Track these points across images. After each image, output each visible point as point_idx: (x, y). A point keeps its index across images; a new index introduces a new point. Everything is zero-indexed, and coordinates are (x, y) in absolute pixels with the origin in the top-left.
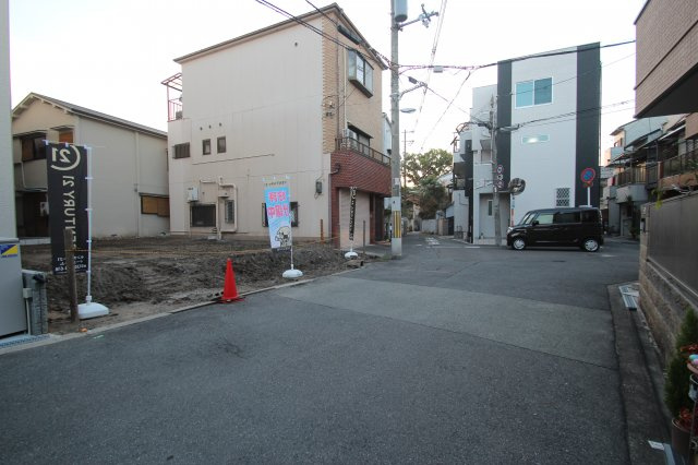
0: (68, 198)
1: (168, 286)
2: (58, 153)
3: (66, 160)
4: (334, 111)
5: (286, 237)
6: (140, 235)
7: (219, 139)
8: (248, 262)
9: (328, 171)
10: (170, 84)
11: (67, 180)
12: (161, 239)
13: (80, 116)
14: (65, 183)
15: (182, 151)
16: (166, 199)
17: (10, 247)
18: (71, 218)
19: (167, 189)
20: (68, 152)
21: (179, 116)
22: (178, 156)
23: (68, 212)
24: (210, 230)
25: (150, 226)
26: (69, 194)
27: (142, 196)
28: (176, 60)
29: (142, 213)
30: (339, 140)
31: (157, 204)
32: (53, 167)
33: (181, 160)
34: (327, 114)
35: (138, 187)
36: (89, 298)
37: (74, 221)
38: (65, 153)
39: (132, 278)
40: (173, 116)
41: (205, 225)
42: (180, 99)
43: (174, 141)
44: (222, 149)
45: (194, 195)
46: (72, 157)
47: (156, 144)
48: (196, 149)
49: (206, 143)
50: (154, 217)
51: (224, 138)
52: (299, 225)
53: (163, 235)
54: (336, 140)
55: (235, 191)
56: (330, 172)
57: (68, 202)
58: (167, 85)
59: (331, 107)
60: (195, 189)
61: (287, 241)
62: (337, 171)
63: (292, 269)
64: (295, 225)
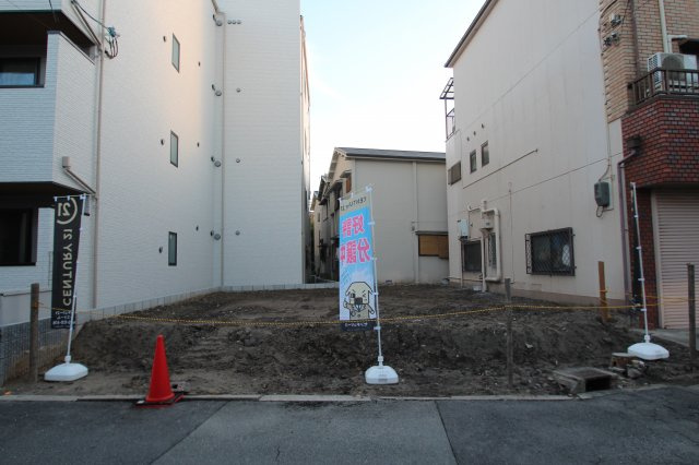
0: (67, 251)
1: (206, 357)
2: (62, 208)
3: (67, 214)
4: (621, 30)
6: (417, 282)
7: (482, 147)
9: (619, 155)
11: (67, 233)
13: (356, 160)
14: (65, 237)
15: (456, 175)
18: (67, 272)
19: (446, 222)
22: (453, 181)
23: (67, 266)
24: (476, 277)
25: (429, 271)
26: (67, 248)
27: (419, 234)
28: (447, 66)
29: (420, 255)
31: (438, 244)
32: (59, 222)
33: (456, 185)
34: (608, 42)
35: (416, 225)
36: (68, 358)
37: (70, 275)
38: (66, 207)
40: (449, 133)
41: (474, 270)
42: (454, 109)
43: (450, 163)
44: (485, 161)
45: (463, 229)
46: (72, 210)
48: (466, 167)
49: (473, 157)
50: (435, 259)
51: (486, 144)
52: (576, 271)
53: (445, 282)
54: (630, 87)
55: (496, 218)
56: (621, 158)
57: (66, 255)
58: (445, 98)
59: (615, 24)
60: (464, 221)
61: (359, 310)
62: (633, 152)
63: (381, 364)
64: (570, 271)
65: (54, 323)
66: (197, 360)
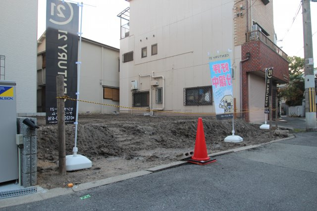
0: (62, 51)
2: (55, 8)
3: (61, 15)
4: (244, 12)
5: (229, 104)
6: (103, 113)
7: (152, 46)
8: (190, 128)
10: (122, 16)
11: (62, 34)
12: (114, 115)
14: (60, 37)
15: (129, 57)
16: (117, 89)
17: (7, 89)
18: (63, 70)
19: (119, 83)
20: (64, 8)
21: (127, 35)
22: (125, 61)
23: (62, 64)
24: (145, 108)
25: (108, 107)
26: (63, 48)
27: (104, 87)
29: (104, 98)
30: (248, 34)
31: (112, 93)
32: (51, 20)
33: (127, 63)
34: (238, 15)
35: (102, 82)
36: (76, 149)
37: (65, 73)
38: (61, 8)
39: (106, 135)
40: (123, 35)
41: (142, 106)
42: (128, 24)
43: (123, 52)
44: (154, 52)
45: (135, 85)
46: (67, 12)
47: (113, 55)
48: (137, 55)
49: (144, 49)
50: (111, 100)
51: (156, 45)
52: (213, 103)
54: (246, 34)
55: (163, 80)
56: (241, 60)
57: (62, 55)
58: (120, 16)
60: (136, 81)
62: (248, 58)
63: (233, 134)
65: (49, 119)
66: (132, 146)
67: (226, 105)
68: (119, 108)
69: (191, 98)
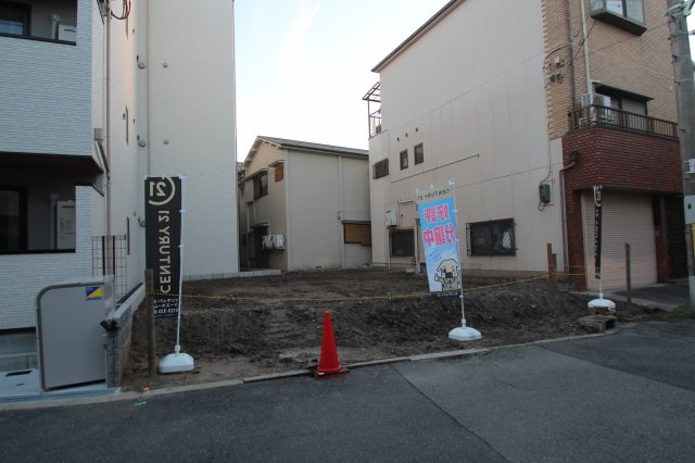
0: (163, 235)
1: (289, 337)
2: (155, 187)
3: (162, 194)
4: (563, 71)
5: (449, 275)
7: (416, 148)
9: (559, 165)
10: (371, 97)
11: (162, 215)
13: (289, 150)
14: (160, 219)
15: (382, 169)
16: (367, 225)
17: (95, 289)
18: (165, 256)
19: (369, 213)
20: (164, 185)
21: (379, 130)
22: (378, 176)
23: (164, 250)
24: (408, 260)
25: (352, 257)
26: (164, 231)
27: (345, 223)
28: (373, 70)
29: (345, 242)
30: (575, 113)
31: (359, 232)
32: (150, 202)
33: (381, 180)
34: (552, 79)
35: (342, 214)
37: (168, 260)
38: (161, 186)
40: (373, 132)
41: (404, 255)
42: (379, 111)
43: (374, 159)
44: (419, 159)
45: (393, 219)
46: (167, 190)
47: (354, 166)
48: (394, 165)
49: (404, 155)
50: (357, 246)
51: (420, 146)
52: (517, 252)
53: (366, 267)
54: (570, 115)
56: (562, 167)
57: (163, 239)
58: (367, 99)
59: (558, 65)
60: (393, 212)
61: (450, 282)
62: (574, 163)
63: (464, 326)
64: (511, 252)
67: (444, 276)
68: (371, 258)
69: (481, 241)
